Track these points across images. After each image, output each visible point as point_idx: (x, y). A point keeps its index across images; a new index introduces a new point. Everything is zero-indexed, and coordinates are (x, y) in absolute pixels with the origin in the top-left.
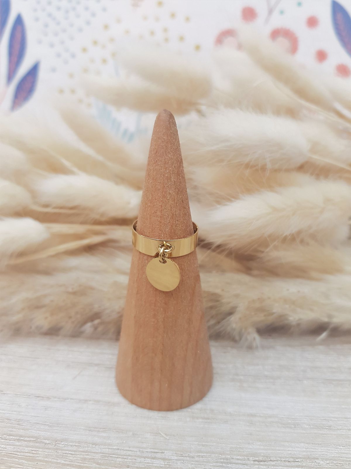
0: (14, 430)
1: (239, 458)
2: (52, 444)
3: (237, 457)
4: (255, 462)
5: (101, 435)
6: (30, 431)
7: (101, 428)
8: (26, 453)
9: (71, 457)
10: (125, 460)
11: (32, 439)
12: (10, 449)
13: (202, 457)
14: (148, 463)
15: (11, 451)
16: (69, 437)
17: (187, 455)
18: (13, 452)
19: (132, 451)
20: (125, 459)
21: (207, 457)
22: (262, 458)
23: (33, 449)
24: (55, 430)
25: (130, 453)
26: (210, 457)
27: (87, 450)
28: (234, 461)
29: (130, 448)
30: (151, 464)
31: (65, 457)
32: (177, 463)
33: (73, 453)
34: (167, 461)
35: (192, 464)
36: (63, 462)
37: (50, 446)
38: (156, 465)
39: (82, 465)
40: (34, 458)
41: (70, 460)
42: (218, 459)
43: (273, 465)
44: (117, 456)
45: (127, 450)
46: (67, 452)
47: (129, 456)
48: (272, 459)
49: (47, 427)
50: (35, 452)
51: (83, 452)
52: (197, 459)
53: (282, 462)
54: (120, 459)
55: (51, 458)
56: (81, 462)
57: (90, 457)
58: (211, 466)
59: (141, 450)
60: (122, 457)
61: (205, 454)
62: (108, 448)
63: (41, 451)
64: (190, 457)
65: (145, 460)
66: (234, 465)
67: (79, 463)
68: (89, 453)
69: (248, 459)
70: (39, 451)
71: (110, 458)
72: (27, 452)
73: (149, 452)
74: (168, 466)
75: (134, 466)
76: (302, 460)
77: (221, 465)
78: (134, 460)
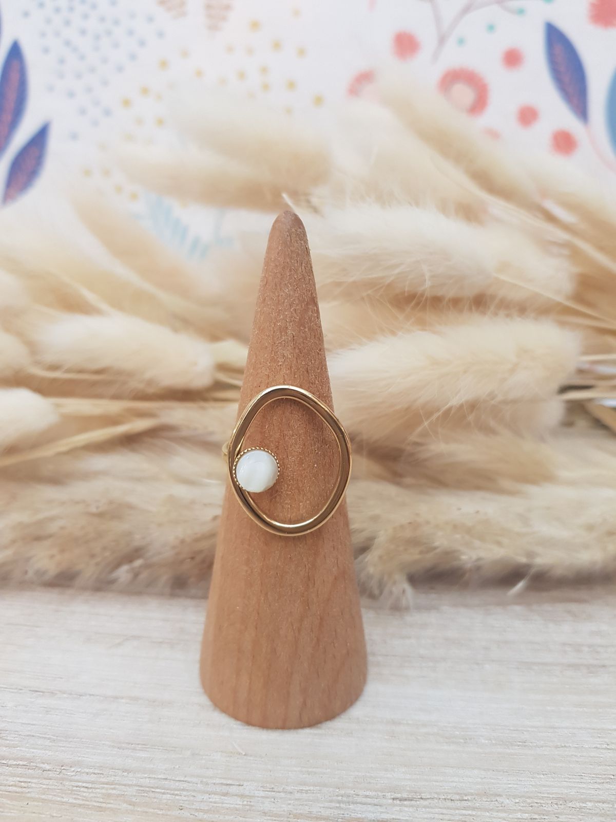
1: (368, 794)
2: (55, 771)
3: (365, 793)
4: (395, 801)
5: (138, 755)
6: (18, 748)
7: (138, 744)
8: (9, 786)
9: (85, 792)
10: (177, 797)
11: (21, 763)
13: (307, 792)
14: (215, 803)
16: (85, 759)
17: (282, 789)
19: (189, 782)
20: (177, 795)
21: (315, 792)
22: (407, 795)
23: (22, 780)
24: (60, 747)
25: (185, 785)
26: (319, 793)
27: (113, 780)
28: (359, 799)
29: (185, 777)
30: (220, 805)
31: (76, 793)
32: (263, 803)
33: (91, 785)
34: (248, 798)
35: (290, 804)
36: (71, 801)
37: (51, 774)
38: (228, 806)
39: (104, 805)
40: (23, 795)
41: (85, 797)
42: (334, 796)
43: (425, 807)
44: (163, 791)
45: (180, 781)
46: (80, 784)
47: (183, 790)
48: (423, 796)
49: (47, 743)
50: (26, 785)
51: (107, 784)
52: (297, 795)
53: (440, 801)
54: (169, 796)
55: (51, 795)
56: (102, 800)
57: (119, 792)
58: (320, 807)
59: (204, 780)
61: (312, 788)
62: (149, 778)
63: (35, 783)
64: (286, 792)
65: (210, 798)
66: (360, 806)
67: (98, 802)
68: (117, 786)
69: (384, 797)
70: (32, 783)
71: (152, 795)
72: (12, 786)
73: (218, 784)
74: (248, 807)
75: (191, 807)
76: (473, 797)
77: (338, 805)
78: (192, 798)
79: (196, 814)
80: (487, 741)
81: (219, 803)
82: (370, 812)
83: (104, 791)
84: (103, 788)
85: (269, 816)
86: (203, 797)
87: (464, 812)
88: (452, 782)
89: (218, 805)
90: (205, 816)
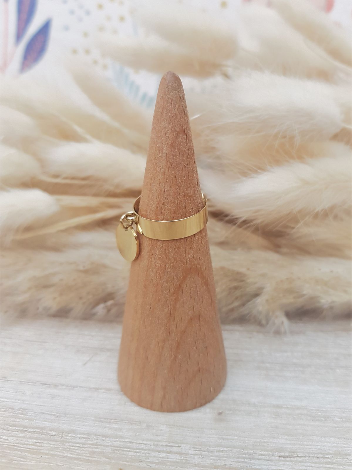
0: (18, 420)
1: (262, 453)
2: (59, 436)
3: (260, 452)
4: (280, 458)
5: (112, 426)
6: (34, 421)
7: (112, 419)
8: (29, 445)
9: (78, 450)
10: (138, 454)
11: (36, 430)
12: (12, 440)
13: (222, 451)
14: (163, 458)
15: (14, 443)
17: (206, 449)
18: (15, 445)
19: (145, 444)
20: (138, 452)
21: (228, 451)
22: (289, 454)
23: (37, 441)
24: (62, 420)
25: (143, 446)
26: (230, 452)
27: (96, 443)
28: (256, 456)
29: (143, 441)
30: (166, 459)
31: (72, 450)
32: (194, 458)
33: (81, 446)
34: (184, 455)
35: (211, 459)
36: (70, 455)
37: (56, 438)
38: (171, 460)
39: (91, 458)
40: (39, 451)
41: (78, 453)
42: (240, 454)
43: (300, 462)
44: (129, 450)
45: (140, 443)
46: (75, 445)
47: (142, 449)
48: (299, 454)
49: (53, 418)
50: (40, 445)
51: (92, 444)
52: (216, 454)
53: (310, 459)
54: (133, 453)
55: (56, 451)
56: (89, 455)
57: (100, 450)
58: (232, 461)
59: (156, 443)
60: (135, 451)
61: (225, 449)
62: (119, 441)
63: (46, 444)
64: (209, 451)
65: (159, 455)
66: (257, 461)
67: (87, 456)
68: (99, 446)
69: (273, 455)
70: (44, 443)
71: (121, 452)
72: (31, 445)
73: (164, 445)
74: (184, 461)
75: (147, 460)
76: (332, 456)
77: (243, 460)
78: (148, 455)
79: (151, 465)
80: (339, 420)
81: (165, 458)
82: (264, 465)
83: (90, 449)
84: (90, 447)
85: (198, 467)
86: (155, 454)
87: (326, 465)
88: (317, 446)
89: (165, 459)
90: (157, 466)
